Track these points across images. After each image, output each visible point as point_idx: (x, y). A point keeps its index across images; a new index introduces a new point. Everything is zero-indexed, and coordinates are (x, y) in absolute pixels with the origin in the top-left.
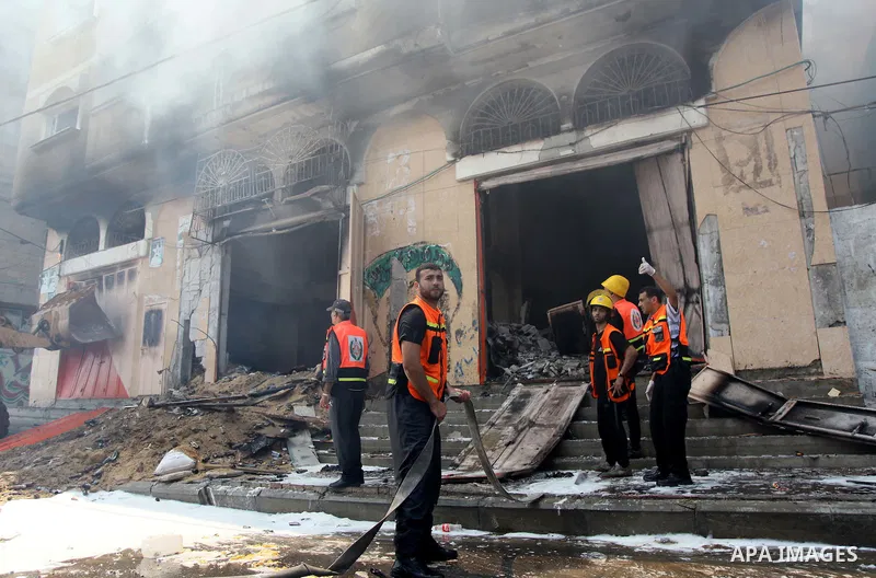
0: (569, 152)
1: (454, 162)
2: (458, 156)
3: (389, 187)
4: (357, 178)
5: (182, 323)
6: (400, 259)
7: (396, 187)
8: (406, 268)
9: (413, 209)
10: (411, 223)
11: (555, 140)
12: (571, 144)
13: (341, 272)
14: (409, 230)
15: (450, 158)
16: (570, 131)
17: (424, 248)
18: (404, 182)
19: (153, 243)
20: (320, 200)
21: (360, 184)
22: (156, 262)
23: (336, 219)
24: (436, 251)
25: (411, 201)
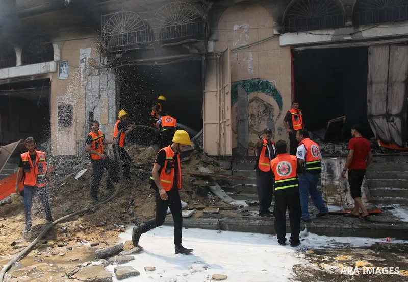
0: (349, 38)
1: (279, 35)
2: (282, 32)
3: (235, 45)
4: (214, 37)
5: (87, 114)
6: (243, 86)
7: (241, 45)
8: (247, 92)
9: (251, 59)
10: (250, 66)
11: (341, 30)
12: (351, 34)
13: (205, 91)
14: (249, 71)
15: (276, 32)
16: (350, 26)
17: (259, 82)
18: (245, 43)
19: (60, 64)
20: (188, 48)
21: (215, 41)
22: (64, 75)
23: (200, 59)
24: (267, 85)
25: (251, 55)
